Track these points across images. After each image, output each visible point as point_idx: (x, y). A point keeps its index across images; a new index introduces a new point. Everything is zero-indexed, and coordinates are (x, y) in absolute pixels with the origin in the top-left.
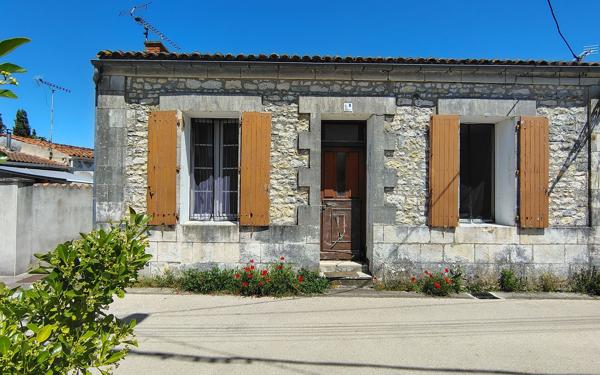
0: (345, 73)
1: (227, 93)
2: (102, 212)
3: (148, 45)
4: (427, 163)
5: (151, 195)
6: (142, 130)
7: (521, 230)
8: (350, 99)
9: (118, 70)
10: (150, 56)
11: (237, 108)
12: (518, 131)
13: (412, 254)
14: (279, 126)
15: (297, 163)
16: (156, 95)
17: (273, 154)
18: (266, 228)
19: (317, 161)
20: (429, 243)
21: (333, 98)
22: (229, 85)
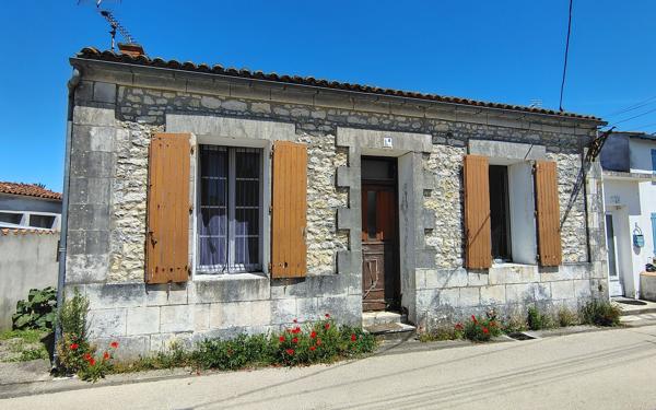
0: (384, 106)
1: (253, 116)
2: (76, 270)
3: (122, 47)
4: (462, 204)
5: (154, 243)
6: (138, 156)
7: (542, 268)
8: (389, 133)
9: (106, 75)
11: (266, 136)
12: (534, 173)
13: (450, 298)
14: (314, 159)
15: (335, 202)
16: (159, 113)
17: (308, 191)
18: (302, 279)
19: (357, 200)
20: (467, 286)
21: (372, 132)
22: (255, 108)
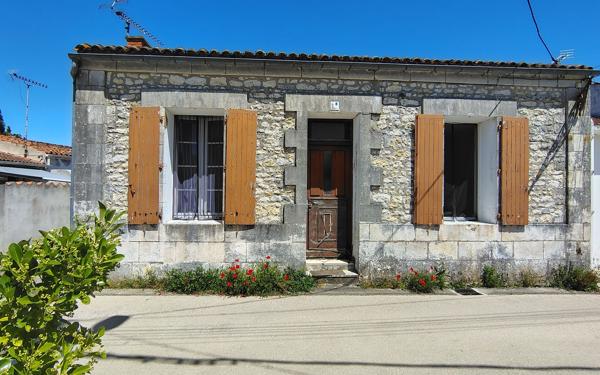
0: (332, 72)
1: (211, 89)
2: (80, 212)
3: (130, 40)
4: (413, 162)
5: (133, 194)
6: (122, 126)
7: (503, 228)
8: (336, 97)
9: (97, 64)
10: (131, 50)
11: (222, 105)
12: (500, 131)
13: (398, 252)
14: (265, 124)
15: (283, 161)
16: (137, 91)
17: (259, 152)
18: (251, 227)
19: (303, 159)
20: (414, 241)
21: (320, 97)
22: (214, 82)
